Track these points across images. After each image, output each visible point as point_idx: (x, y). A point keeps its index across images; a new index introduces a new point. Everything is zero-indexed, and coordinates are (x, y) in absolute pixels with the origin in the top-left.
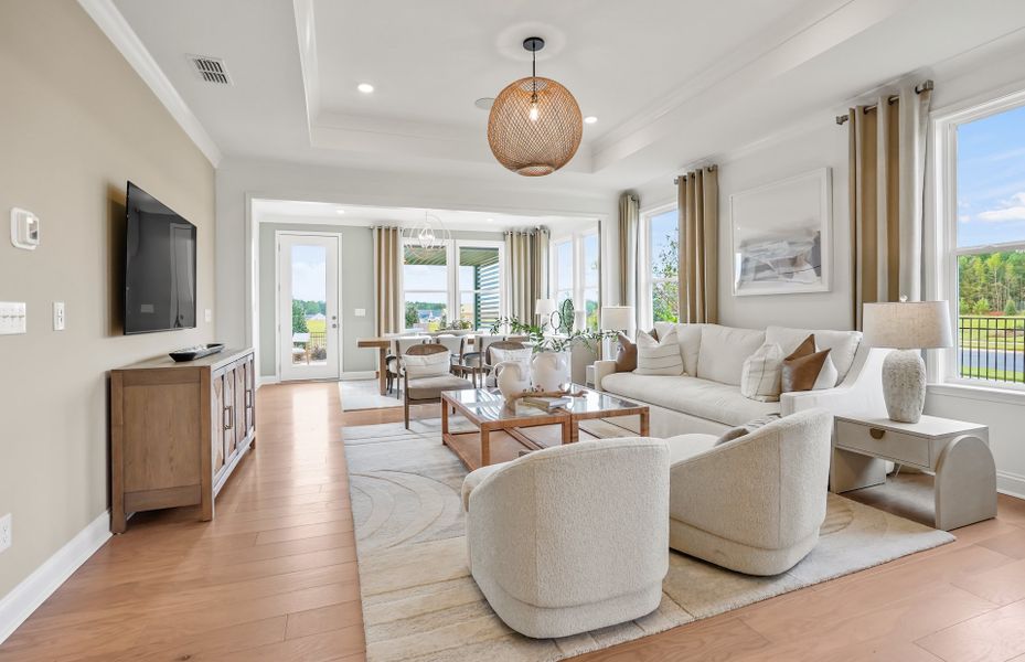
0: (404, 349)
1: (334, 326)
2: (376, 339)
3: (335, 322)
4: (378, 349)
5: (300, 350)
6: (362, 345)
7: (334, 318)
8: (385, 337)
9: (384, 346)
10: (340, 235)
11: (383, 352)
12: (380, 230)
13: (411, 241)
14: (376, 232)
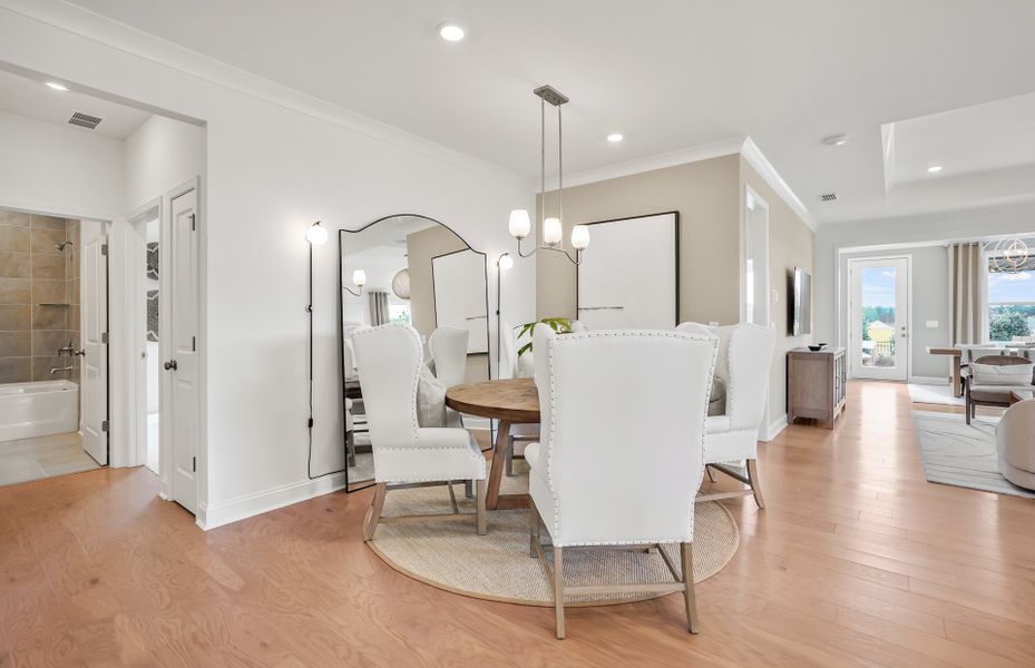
0: (975, 357)
1: (904, 335)
2: (951, 348)
3: (905, 332)
4: (952, 357)
5: (865, 355)
6: (933, 352)
7: (903, 329)
8: (959, 346)
9: (957, 355)
10: (910, 256)
11: (957, 359)
12: (956, 247)
13: (995, 253)
14: (951, 252)
